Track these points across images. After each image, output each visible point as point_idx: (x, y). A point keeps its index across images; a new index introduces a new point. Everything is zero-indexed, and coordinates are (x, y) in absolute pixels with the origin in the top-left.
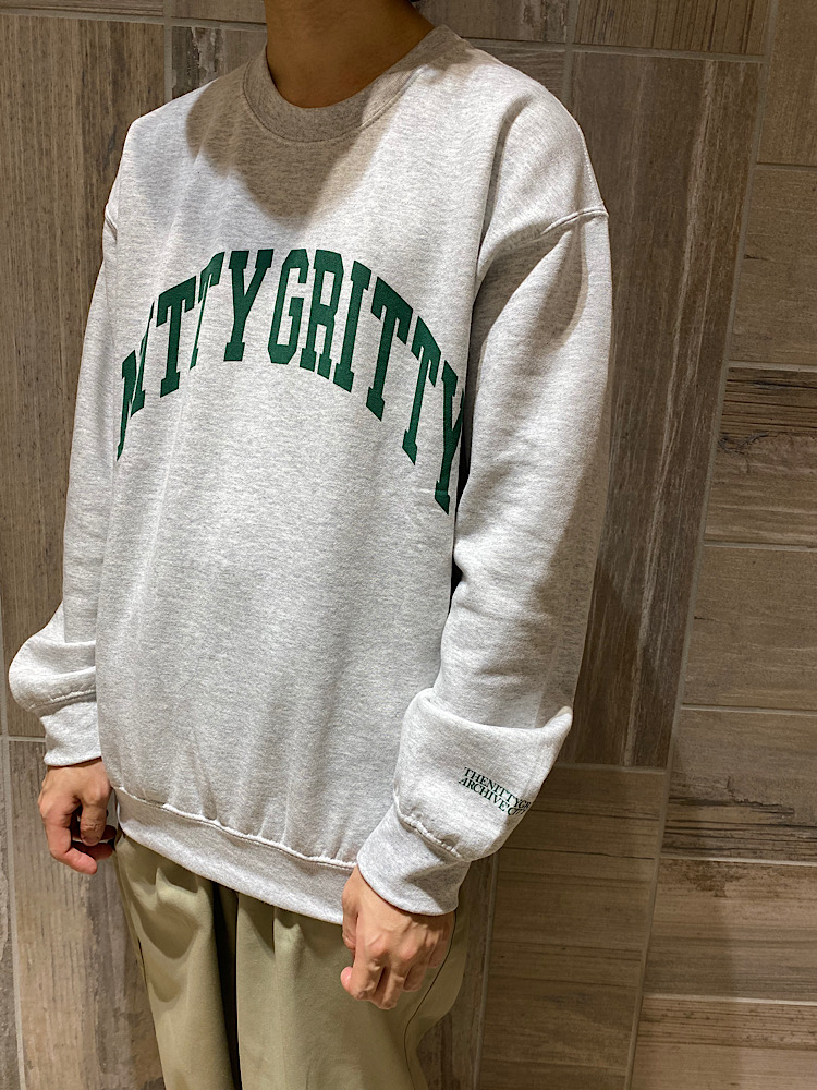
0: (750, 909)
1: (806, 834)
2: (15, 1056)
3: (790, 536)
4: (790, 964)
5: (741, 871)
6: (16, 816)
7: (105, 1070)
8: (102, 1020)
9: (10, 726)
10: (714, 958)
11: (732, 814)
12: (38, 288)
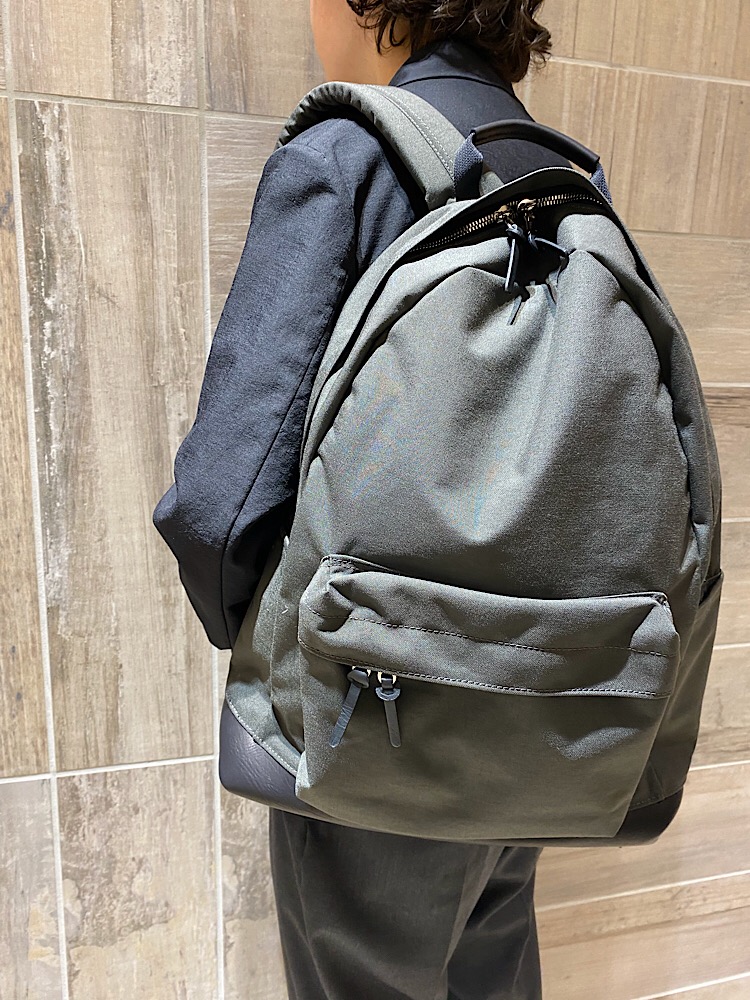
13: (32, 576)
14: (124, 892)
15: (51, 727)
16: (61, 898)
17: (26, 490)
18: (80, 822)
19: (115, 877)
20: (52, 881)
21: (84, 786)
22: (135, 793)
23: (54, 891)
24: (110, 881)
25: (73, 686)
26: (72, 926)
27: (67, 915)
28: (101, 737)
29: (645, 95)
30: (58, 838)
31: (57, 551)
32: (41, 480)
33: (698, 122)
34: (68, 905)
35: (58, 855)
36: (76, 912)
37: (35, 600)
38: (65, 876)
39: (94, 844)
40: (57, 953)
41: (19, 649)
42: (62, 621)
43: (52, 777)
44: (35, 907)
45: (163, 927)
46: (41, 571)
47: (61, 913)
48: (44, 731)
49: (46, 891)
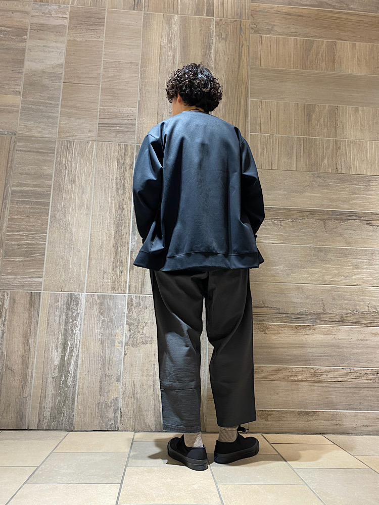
0: (274, 337)
1: (284, 315)
2: (75, 391)
3: (268, 241)
4: (286, 354)
5: (270, 326)
6: (85, 315)
7: (100, 395)
8: (102, 378)
9: (87, 290)
10: (266, 352)
11: (265, 310)
12: (105, 190)
13: (128, 243)
14: (141, 332)
15: (128, 282)
16: (125, 330)
17: (129, 223)
18: (132, 309)
19: (139, 326)
20: (123, 324)
21: (134, 299)
22: (146, 303)
23: (123, 327)
24: (138, 328)
25: (134, 271)
26: (127, 339)
27: (126, 335)
28: (140, 286)
29: (280, 140)
30: (126, 312)
31: (134, 238)
32: (133, 221)
33: (295, 145)
34: (127, 333)
35: (126, 317)
36: (128, 335)
37: (128, 249)
38: (127, 323)
39: (135, 315)
40: (122, 347)
41: (123, 260)
42: (134, 255)
43: (127, 295)
44: (118, 331)
45: (150, 345)
46: (130, 242)
47: (124, 335)
48: (126, 282)
49: (122, 327)
